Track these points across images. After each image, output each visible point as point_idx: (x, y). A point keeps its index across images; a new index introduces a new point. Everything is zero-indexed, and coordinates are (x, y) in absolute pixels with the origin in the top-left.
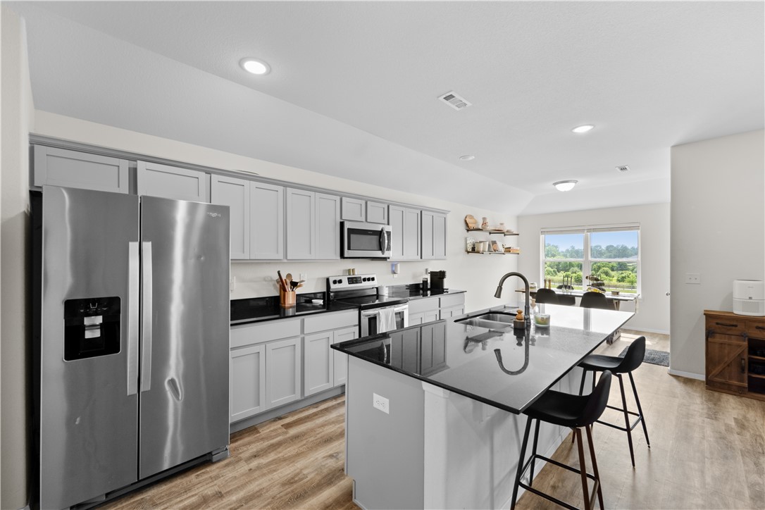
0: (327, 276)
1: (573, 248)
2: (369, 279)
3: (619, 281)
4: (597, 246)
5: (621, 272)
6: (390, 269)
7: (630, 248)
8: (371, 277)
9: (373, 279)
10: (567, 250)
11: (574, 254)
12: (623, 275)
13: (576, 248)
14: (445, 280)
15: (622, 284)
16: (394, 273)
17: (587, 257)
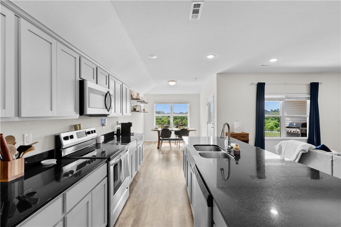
0: (56, 133)
2: (92, 132)
6: (100, 123)
8: (93, 129)
9: (95, 131)
14: (131, 127)
16: (103, 125)
17: (172, 114)
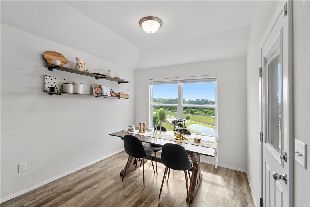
1: (190, 100)
3: (205, 113)
4: (198, 100)
5: (206, 109)
7: (209, 101)
10: (188, 101)
11: (190, 102)
12: (207, 111)
13: (191, 100)
15: (206, 114)
17: (180, 103)
